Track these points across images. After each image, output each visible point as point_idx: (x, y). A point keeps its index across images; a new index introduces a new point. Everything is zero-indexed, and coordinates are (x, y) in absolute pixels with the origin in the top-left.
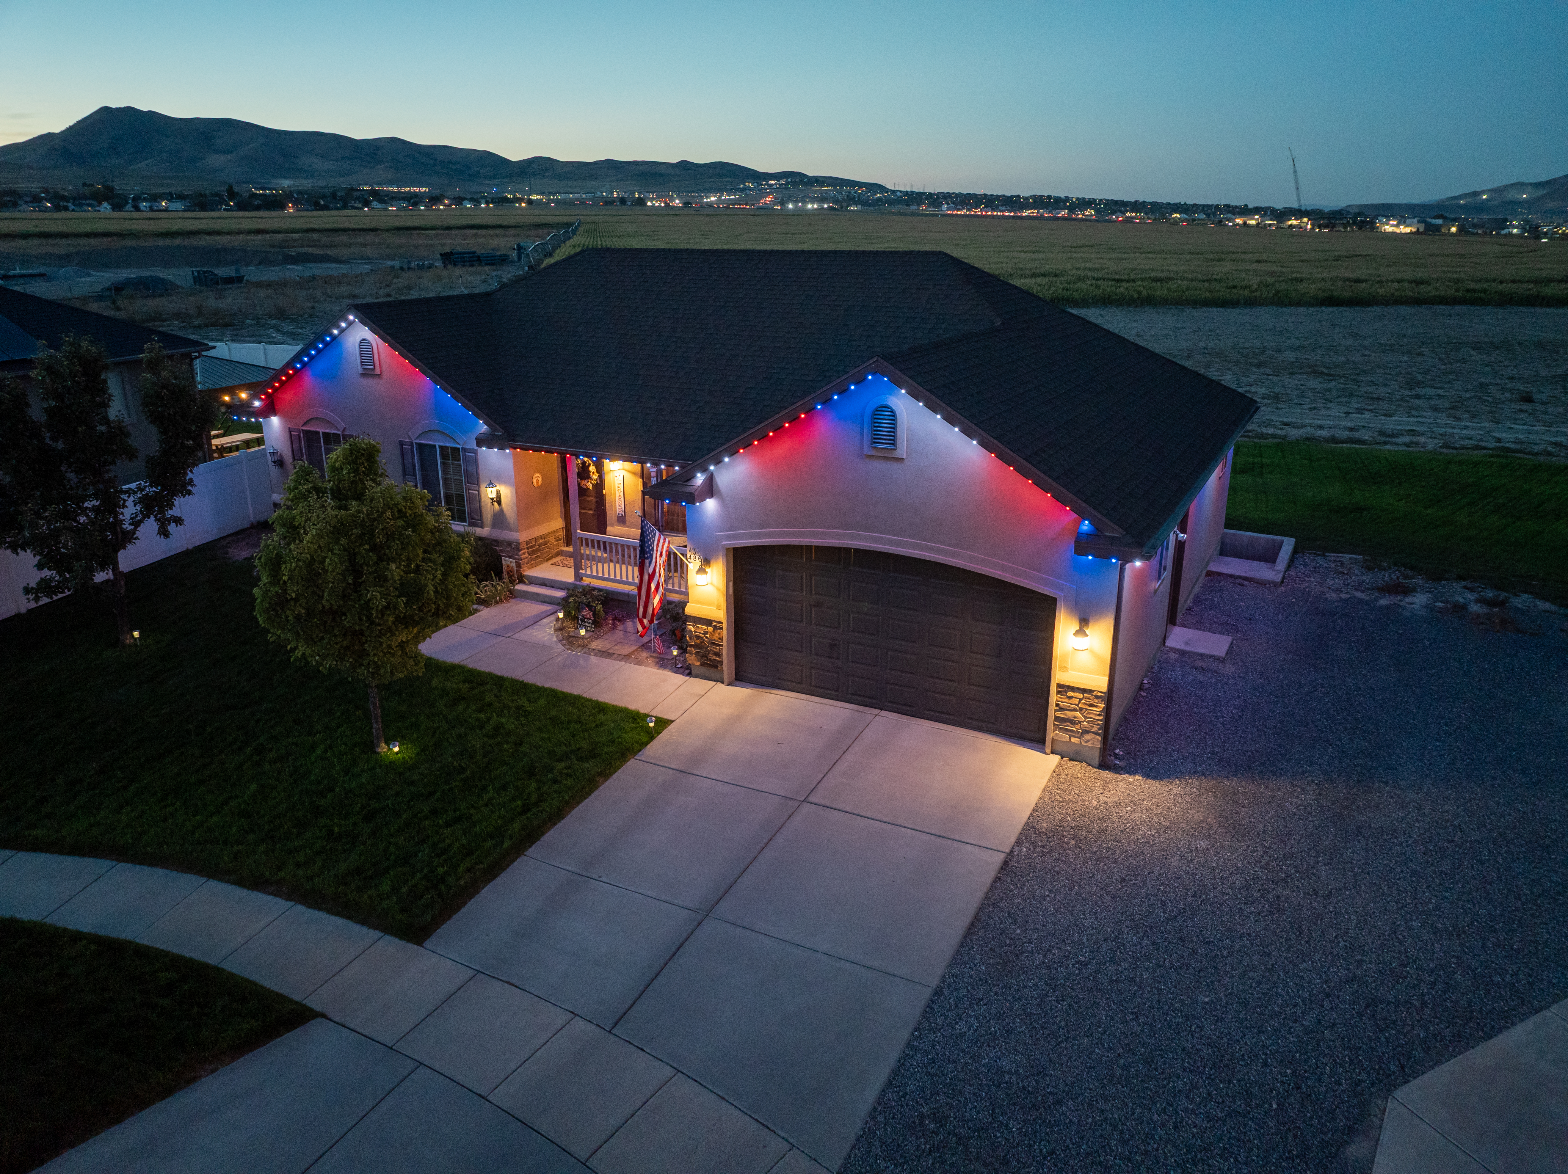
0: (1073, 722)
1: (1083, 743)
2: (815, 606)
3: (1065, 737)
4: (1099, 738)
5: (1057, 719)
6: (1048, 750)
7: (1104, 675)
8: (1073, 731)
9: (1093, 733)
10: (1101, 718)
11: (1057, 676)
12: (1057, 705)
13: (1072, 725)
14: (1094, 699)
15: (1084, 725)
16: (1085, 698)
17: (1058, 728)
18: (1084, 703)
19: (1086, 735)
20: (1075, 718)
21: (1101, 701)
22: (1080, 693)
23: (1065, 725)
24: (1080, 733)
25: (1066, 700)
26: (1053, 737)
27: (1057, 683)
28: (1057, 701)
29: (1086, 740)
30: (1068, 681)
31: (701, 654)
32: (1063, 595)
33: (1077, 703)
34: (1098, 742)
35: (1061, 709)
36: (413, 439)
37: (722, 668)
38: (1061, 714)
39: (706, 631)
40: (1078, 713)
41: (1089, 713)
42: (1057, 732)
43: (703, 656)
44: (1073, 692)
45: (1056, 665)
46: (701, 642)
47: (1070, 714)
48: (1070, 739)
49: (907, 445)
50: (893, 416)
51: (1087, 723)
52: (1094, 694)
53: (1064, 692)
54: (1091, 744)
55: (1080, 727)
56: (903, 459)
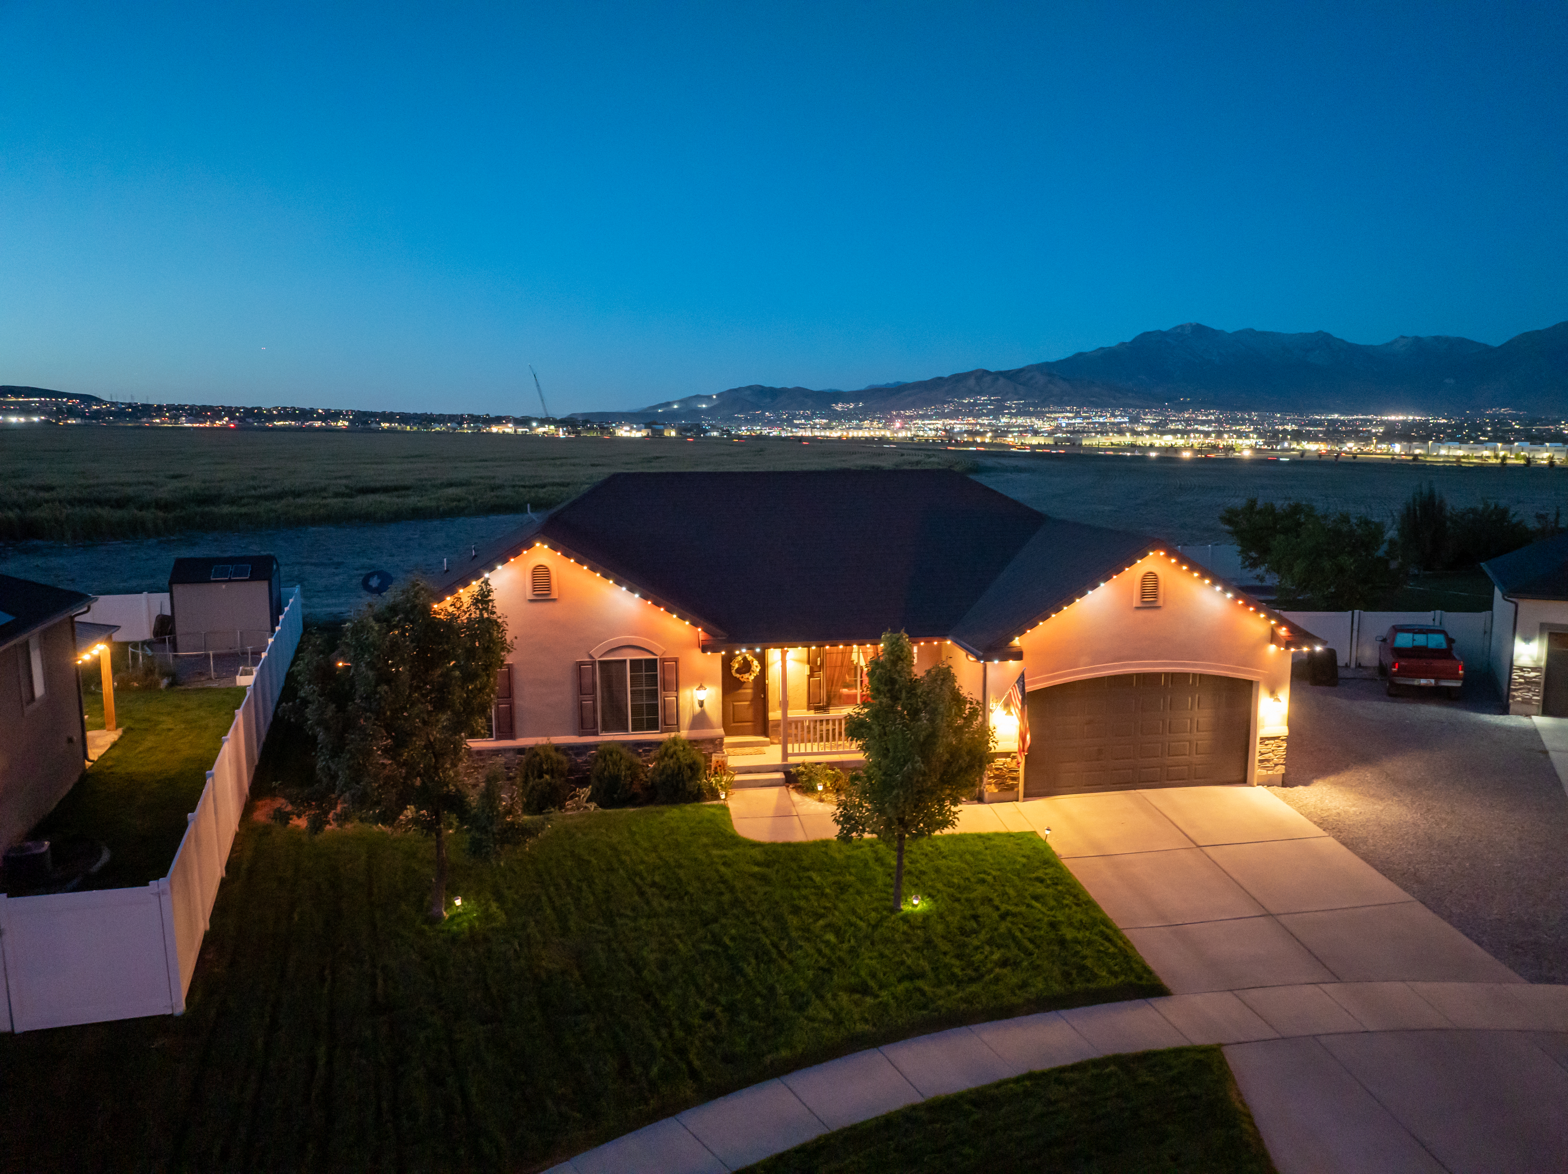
0: (1268, 760)
1: (1275, 773)
2: (1086, 724)
3: (1264, 772)
4: (1284, 767)
5: (1259, 761)
6: (1255, 783)
7: (1286, 727)
8: (1269, 767)
10: (1285, 753)
11: (1259, 733)
12: (1259, 752)
13: (1268, 763)
14: (1281, 742)
15: (1275, 761)
16: (1276, 743)
17: (1260, 767)
18: (1275, 746)
19: (1276, 767)
20: (1270, 758)
21: (1285, 742)
22: (1273, 740)
23: (1264, 764)
24: (1273, 767)
25: (1264, 747)
26: (1258, 774)
27: (1259, 737)
28: (1259, 749)
29: (1276, 770)
30: (1266, 734)
31: (999, 782)
32: (1261, 678)
33: (1271, 747)
34: (1283, 770)
35: (1262, 754)
36: (596, 657)
37: (1019, 789)
38: (1262, 757)
39: (1005, 762)
40: (1272, 754)
41: (1278, 752)
42: (1260, 770)
43: (1001, 784)
44: (1269, 741)
45: (1258, 725)
46: (1001, 772)
47: (1267, 756)
48: (1267, 773)
49: (1163, 597)
50: (1156, 579)
51: (1277, 759)
52: (1281, 739)
53: (1263, 742)
54: (1280, 772)
55: (1273, 763)
56: (1161, 607)
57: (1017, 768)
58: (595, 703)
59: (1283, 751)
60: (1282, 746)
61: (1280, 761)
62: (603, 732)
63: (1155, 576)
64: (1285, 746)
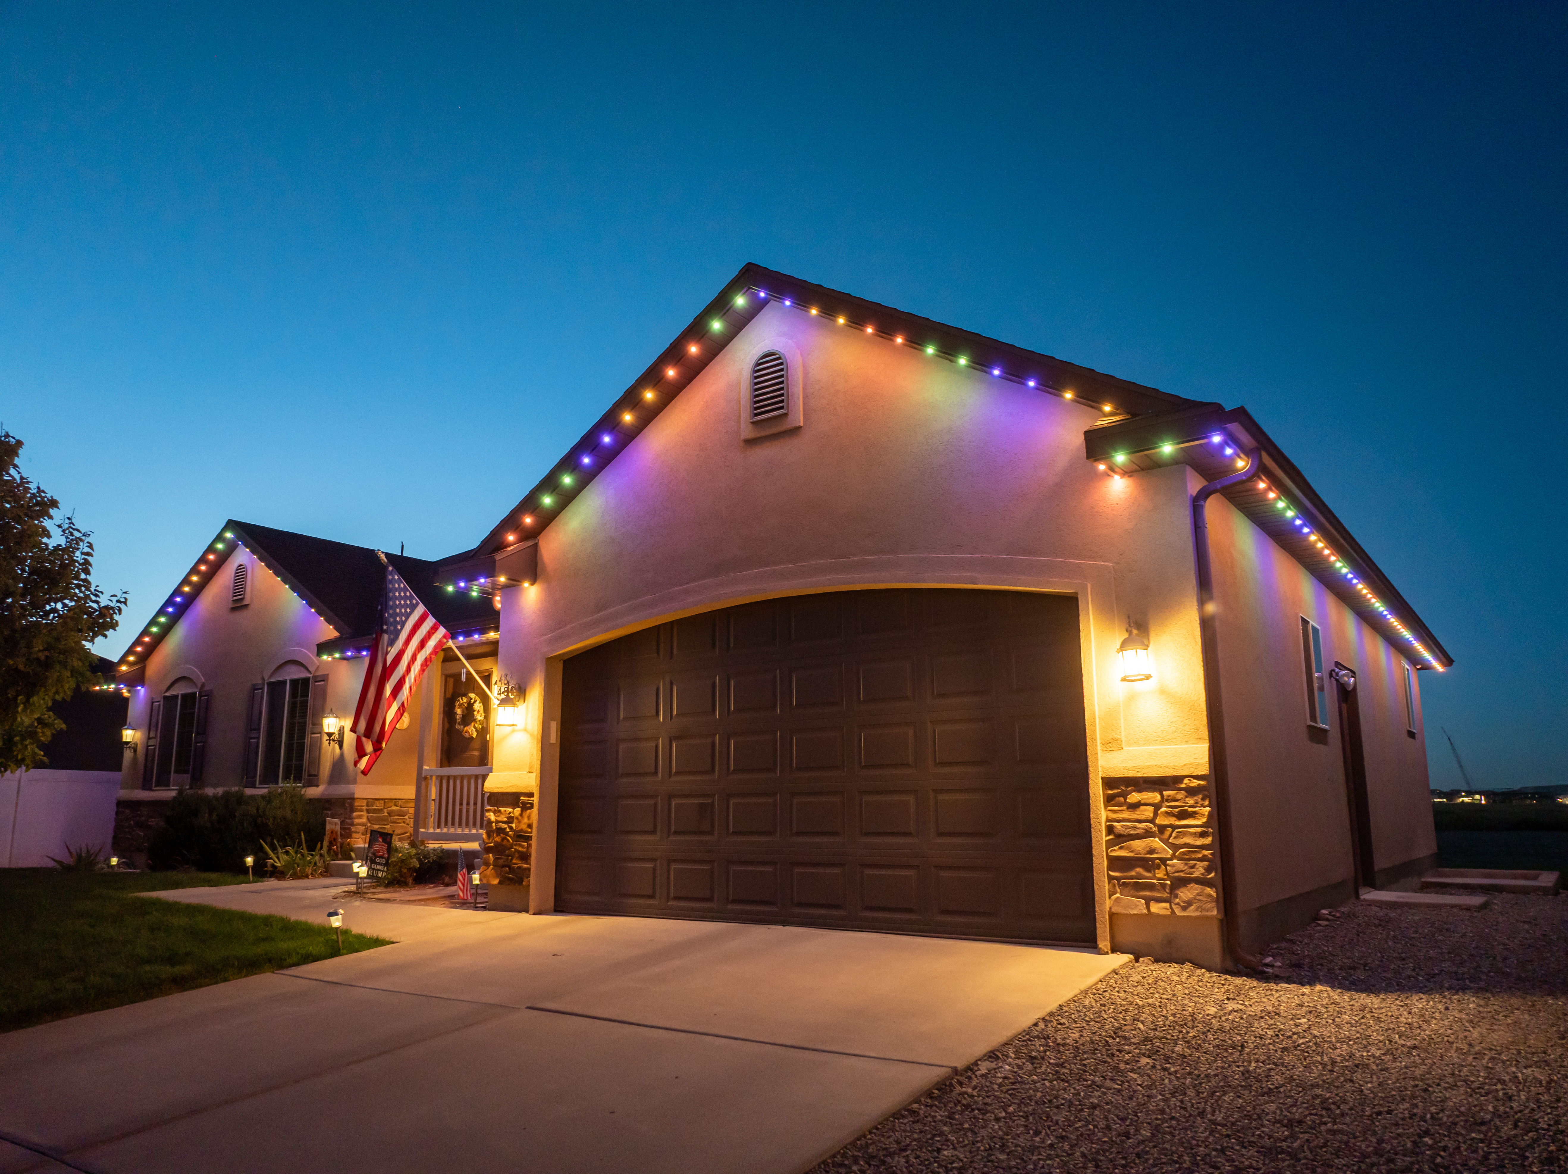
0: (1147, 863)
1: (1178, 912)
3: (1136, 906)
4: (1212, 892)
5: (1115, 863)
6: (1104, 943)
7: (1200, 739)
8: (1151, 887)
9: (1197, 881)
10: (1208, 840)
11: (1101, 762)
12: (1110, 830)
13: (1149, 871)
14: (1186, 797)
15: (1173, 866)
16: (1167, 800)
17: (1119, 885)
18: (1166, 813)
19: (1182, 889)
20: (1151, 854)
21: (1203, 799)
22: (1154, 791)
23: (1133, 873)
24: (1168, 887)
25: (1126, 815)
26: (1110, 908)
27: (1102, 778)
28: (1108, 820)
29: (1184, 902)
30: (1124, 768)
31: (501, 862)
32: (1089, 586)
33: (1152, 815)
34: (1211, 902)
35: (1118, 838)
36: (266, 678)
37: (529, 881)
38: (1121, 848)
39: (511, 817)
40: (1157, 839)
41: (1180, 835)
42: (1118, 895)
43: (503, 866)
44: (1139, 791)
45: (1096, 740)
46: (503, 839)
47: (1139, 845)
48: (1148, 908)
49: (804, 404)
50: (782, 364)
51: (1180, 859)
52: (1183, 786)
53: (1119, 796)
54: (1197, 910)
55: (1167, 874)
56: (800, 428)
57: (530, 830)
58: (258, 743)
59: (1199, 830)
60: (1195, 813)
61: (1193, 867)
62: (260, 784)
63: (779, 358)
64: (1206, 813)
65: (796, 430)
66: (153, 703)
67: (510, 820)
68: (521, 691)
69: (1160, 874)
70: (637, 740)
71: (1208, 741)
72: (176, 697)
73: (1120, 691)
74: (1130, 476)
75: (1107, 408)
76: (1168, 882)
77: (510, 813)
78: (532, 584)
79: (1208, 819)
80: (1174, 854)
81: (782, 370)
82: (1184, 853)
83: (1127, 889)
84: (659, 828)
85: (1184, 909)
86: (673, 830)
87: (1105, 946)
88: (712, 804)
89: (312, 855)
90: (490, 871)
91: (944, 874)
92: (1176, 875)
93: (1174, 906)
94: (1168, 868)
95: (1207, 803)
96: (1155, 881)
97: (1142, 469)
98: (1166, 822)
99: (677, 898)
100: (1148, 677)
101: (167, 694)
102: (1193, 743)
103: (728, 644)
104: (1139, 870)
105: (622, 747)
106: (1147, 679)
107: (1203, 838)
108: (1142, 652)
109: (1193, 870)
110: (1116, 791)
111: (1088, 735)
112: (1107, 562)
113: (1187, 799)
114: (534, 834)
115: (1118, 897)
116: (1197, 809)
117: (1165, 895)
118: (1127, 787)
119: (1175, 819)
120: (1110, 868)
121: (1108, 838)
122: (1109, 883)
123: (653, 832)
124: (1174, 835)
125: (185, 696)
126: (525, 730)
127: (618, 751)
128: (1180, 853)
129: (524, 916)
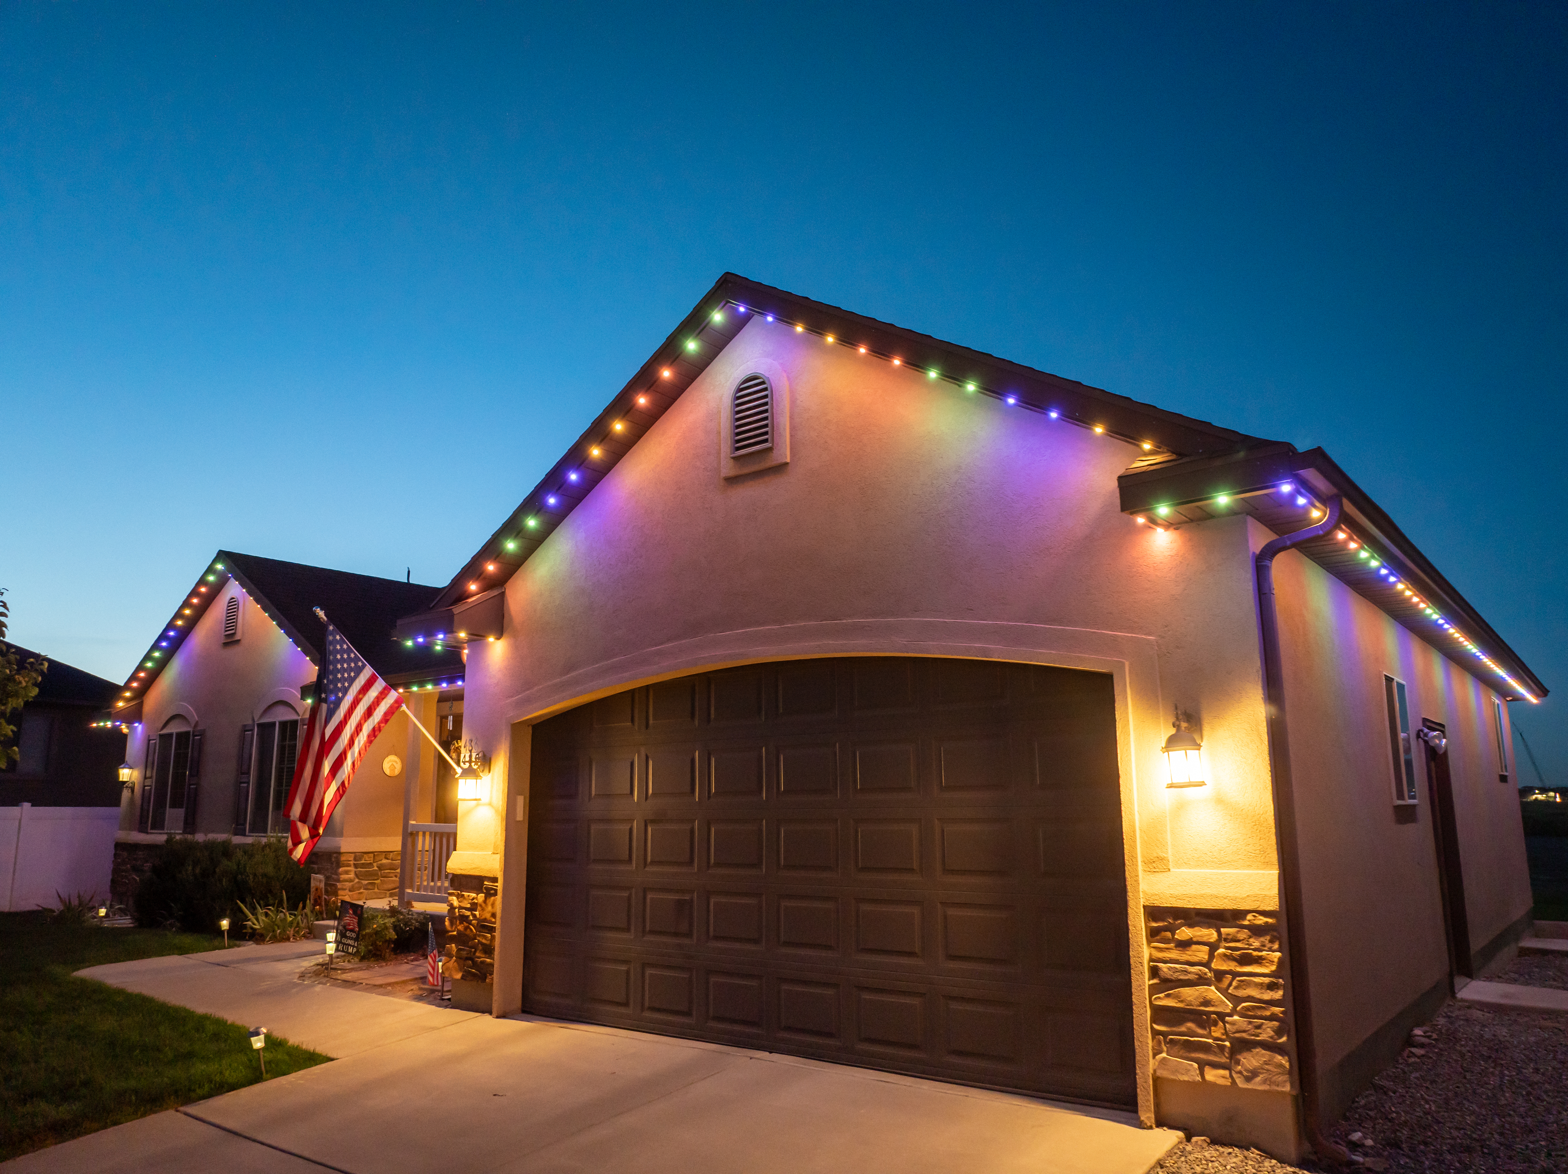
1: (1241, 1083)
4: (1284, 1061)
5: (1160, 1014)
6: (1147, 1115)
7: (1267, 864)
9: (1265, 1045)
10: (1278, 995)
11: (1143, 886)
12: (1154, 972)
13: (1203, 1027)
14: (1250, 937)
15: (1233, 1024)
16: (1226, 940)
17: (1166, 1043)
18: (1225, 955)
19: (1245, 1054)
20: (1206, 1006)
21: (1271, 941)
22: (1209, 926)
23: (1183, 1029)
24: (1227, 1050)
25: (1174, 954)
26: (1155, 1071)
27: (1144, 906)
28: (1151, 960)
29: (1247, 1070)
30: (1172, 896)
31: (464, 954)
32: (1127, 664)
33: (1206, 957)
34: (1282, 1074)
35: (1165, 984)
36: (256, 719)
37: (492, 979)
38: (1168, 996)
39: (474, 903)
40: (1213, 988)
41: (1242, 985)
42: (1164, 1055)
43: (467, 959)
44: (1191, 926)
45: (1136, 858)
46: (466, 928)
47: (1190, 994)
48: (1202, 1074)
49: (791, 436)
50: (765, 389)
51: (1242, 1015)
52: (1246, 923)
53: (1166, 931)
54: (1264, 1082)
55: (1226, 1033)
56: (786, 464)
57: (493, 920)
58: (248, 787)
59: (1267, 980)
60: (1261, 958)
61: (1259, 1027)
62: (249, 832)
63: (763, 383)
64: (1276, 960)
65: (782, 468)
66: (149, 740)
67: (474, 907)
68: (486, 760)
69: (1217, 1032)
70: (609, 821)
71: (1277, 866)
72: (171, 735)
73: (1166, 799)
74: (1176, 529)
75: (1147, 446)
76: (1227, 1044)
77: (473, 899)
78: (498, 639)
79: (1277, 967)
80: (1235, 1008)
81: (766, 396)
82: (1247, 1009)
83: (1176, 1049)
84: (633, 928)
85: (1248, 1079)
86: (648, 929)
87: (1148, 1118)
88: (692, 900)
89: (295, 915)
90: (452, 963)
91: (954, 1006)
92: (1237, 1035)
93: (1235, 1075)
94: (1227, 1025)
95: (1276, 946)
96: (1210, 1041)
97: (1192, 521)
98: (1224, 967)
99: (652, 1009)
100: (1201, 784)
101: (162, 732)
102: (1258, 868)
103: (709, 714)
104: (1190, 1025)
105: (594, 827)
106: (1201, 786)
107: (1272, 990)
108: (1193, 753)
109: (1259, 1031)
110: (1161, 924)
111: (1126, 851)
112: (1149, 634)
113: (1251, 940)
114: (497, 925)
115: (1164, 1058)
116: (1264, 953)
117: (1224, 1060)
118: (1175, 919)
119: (1235, 963)
120: (1154, 1020)
121: (1152, 982)
122: (1153, 1038)
123: (628, 930)
124: (1234, 983)
125: (180, 735)
126: (490, 804)
127: (589, 833)
128: (1243, 1008)
129: (487, 1018)
